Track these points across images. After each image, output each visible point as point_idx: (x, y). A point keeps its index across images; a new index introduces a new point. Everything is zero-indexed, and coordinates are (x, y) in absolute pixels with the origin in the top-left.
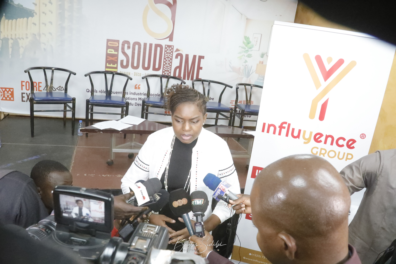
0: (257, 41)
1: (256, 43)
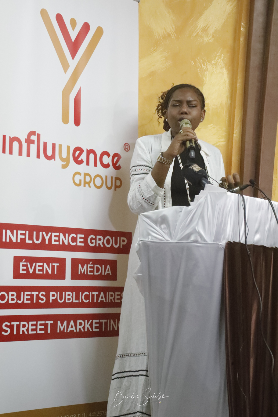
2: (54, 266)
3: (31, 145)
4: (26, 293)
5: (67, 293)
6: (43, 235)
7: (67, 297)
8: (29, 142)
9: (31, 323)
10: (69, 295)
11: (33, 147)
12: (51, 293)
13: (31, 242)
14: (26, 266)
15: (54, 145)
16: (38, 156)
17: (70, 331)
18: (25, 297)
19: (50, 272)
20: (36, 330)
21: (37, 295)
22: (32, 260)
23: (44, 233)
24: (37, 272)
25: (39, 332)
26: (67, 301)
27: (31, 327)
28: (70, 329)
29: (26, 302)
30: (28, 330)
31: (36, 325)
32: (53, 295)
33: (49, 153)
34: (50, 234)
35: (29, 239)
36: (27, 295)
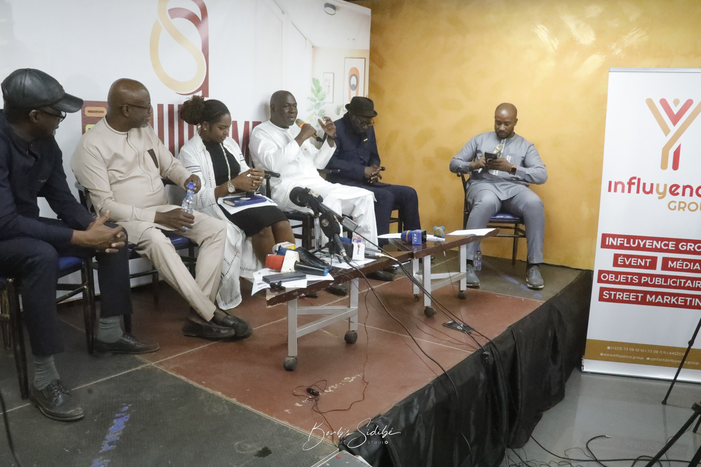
0: (329, 86)
1: (329, 90)
2: (647, 261)
3: (632, 186)
4: (622, 276)
5: (657, 278)
6: (638, 242)
7: (657, 281)
8: (630, 183)
9: (625, 294)
10: (658, 280)
11: (634, 188)
12: (643, 277)
13: (628, 245)
14: (624, 260)
15: (652, 185)
16: (638, 192)
17: (658, 302)
18: (622, 278)
19: (643, 264)
20: (629, 298)
21: (632, 278)
22: (628, 257)
23: (640, 241)
24: (632, 264)
25: (631, 299)
26: (656, 283)
27: (625, 296)
28: (657, 300)
29: (622, 281)
30: (622, 297)
31: (629, 295)
32: (645, 279)
33: (648, 189)
34: (644, 241)
35: (627, 244)
36: (623, 277)
